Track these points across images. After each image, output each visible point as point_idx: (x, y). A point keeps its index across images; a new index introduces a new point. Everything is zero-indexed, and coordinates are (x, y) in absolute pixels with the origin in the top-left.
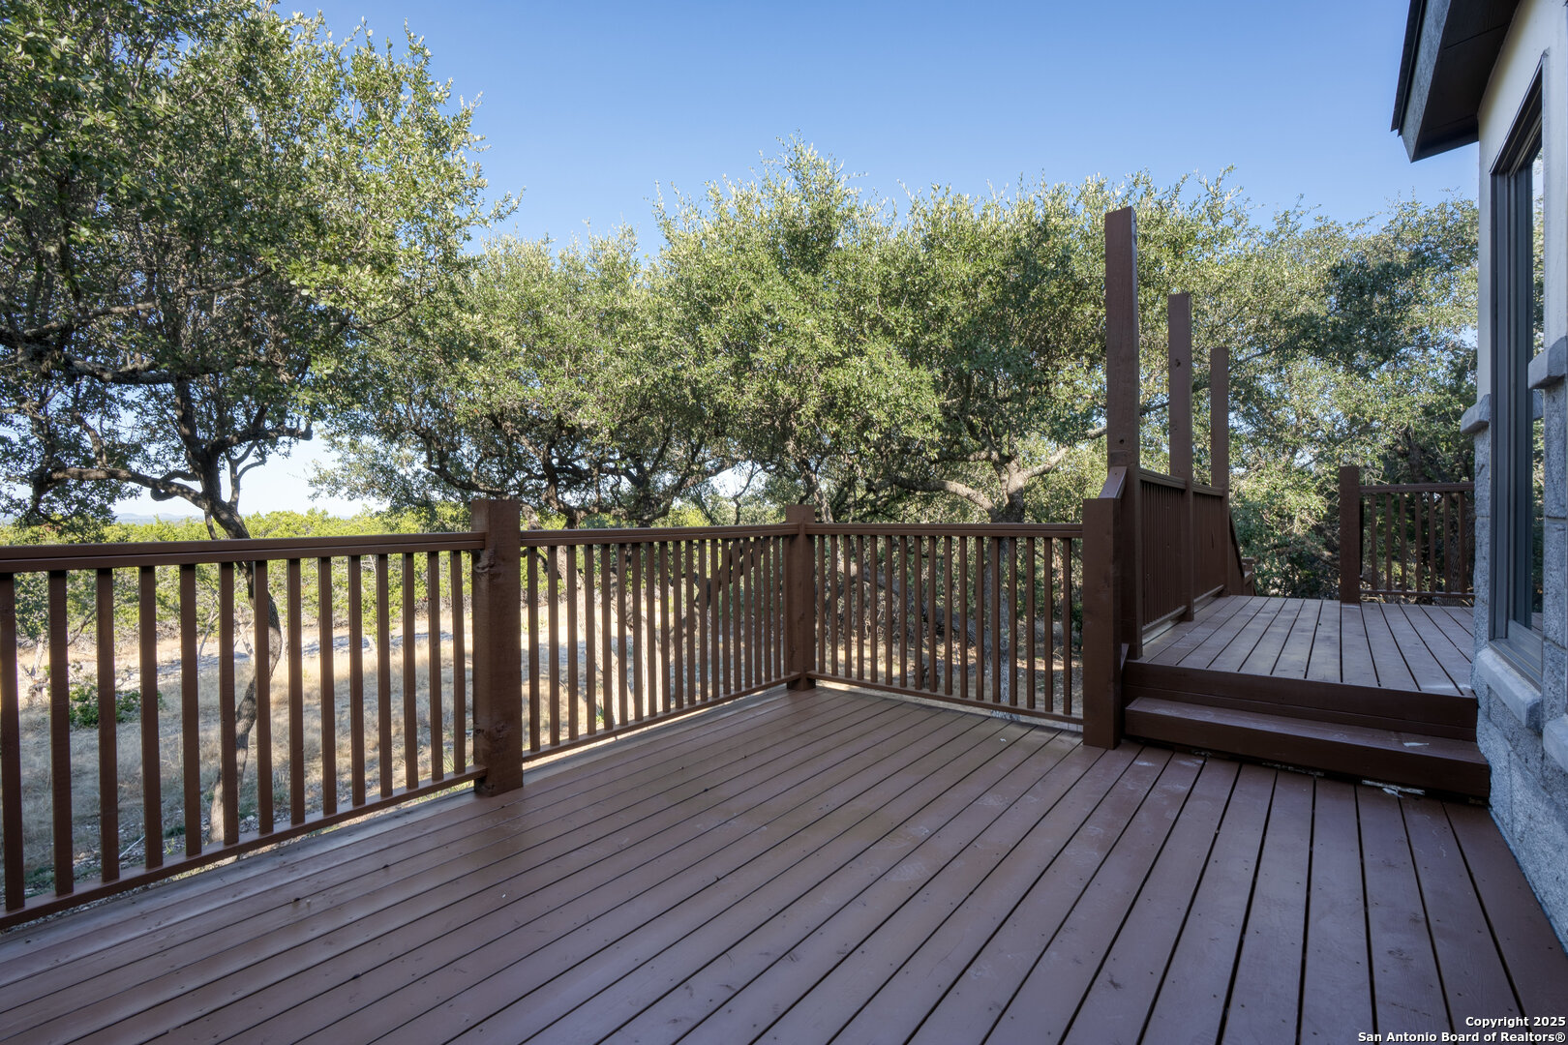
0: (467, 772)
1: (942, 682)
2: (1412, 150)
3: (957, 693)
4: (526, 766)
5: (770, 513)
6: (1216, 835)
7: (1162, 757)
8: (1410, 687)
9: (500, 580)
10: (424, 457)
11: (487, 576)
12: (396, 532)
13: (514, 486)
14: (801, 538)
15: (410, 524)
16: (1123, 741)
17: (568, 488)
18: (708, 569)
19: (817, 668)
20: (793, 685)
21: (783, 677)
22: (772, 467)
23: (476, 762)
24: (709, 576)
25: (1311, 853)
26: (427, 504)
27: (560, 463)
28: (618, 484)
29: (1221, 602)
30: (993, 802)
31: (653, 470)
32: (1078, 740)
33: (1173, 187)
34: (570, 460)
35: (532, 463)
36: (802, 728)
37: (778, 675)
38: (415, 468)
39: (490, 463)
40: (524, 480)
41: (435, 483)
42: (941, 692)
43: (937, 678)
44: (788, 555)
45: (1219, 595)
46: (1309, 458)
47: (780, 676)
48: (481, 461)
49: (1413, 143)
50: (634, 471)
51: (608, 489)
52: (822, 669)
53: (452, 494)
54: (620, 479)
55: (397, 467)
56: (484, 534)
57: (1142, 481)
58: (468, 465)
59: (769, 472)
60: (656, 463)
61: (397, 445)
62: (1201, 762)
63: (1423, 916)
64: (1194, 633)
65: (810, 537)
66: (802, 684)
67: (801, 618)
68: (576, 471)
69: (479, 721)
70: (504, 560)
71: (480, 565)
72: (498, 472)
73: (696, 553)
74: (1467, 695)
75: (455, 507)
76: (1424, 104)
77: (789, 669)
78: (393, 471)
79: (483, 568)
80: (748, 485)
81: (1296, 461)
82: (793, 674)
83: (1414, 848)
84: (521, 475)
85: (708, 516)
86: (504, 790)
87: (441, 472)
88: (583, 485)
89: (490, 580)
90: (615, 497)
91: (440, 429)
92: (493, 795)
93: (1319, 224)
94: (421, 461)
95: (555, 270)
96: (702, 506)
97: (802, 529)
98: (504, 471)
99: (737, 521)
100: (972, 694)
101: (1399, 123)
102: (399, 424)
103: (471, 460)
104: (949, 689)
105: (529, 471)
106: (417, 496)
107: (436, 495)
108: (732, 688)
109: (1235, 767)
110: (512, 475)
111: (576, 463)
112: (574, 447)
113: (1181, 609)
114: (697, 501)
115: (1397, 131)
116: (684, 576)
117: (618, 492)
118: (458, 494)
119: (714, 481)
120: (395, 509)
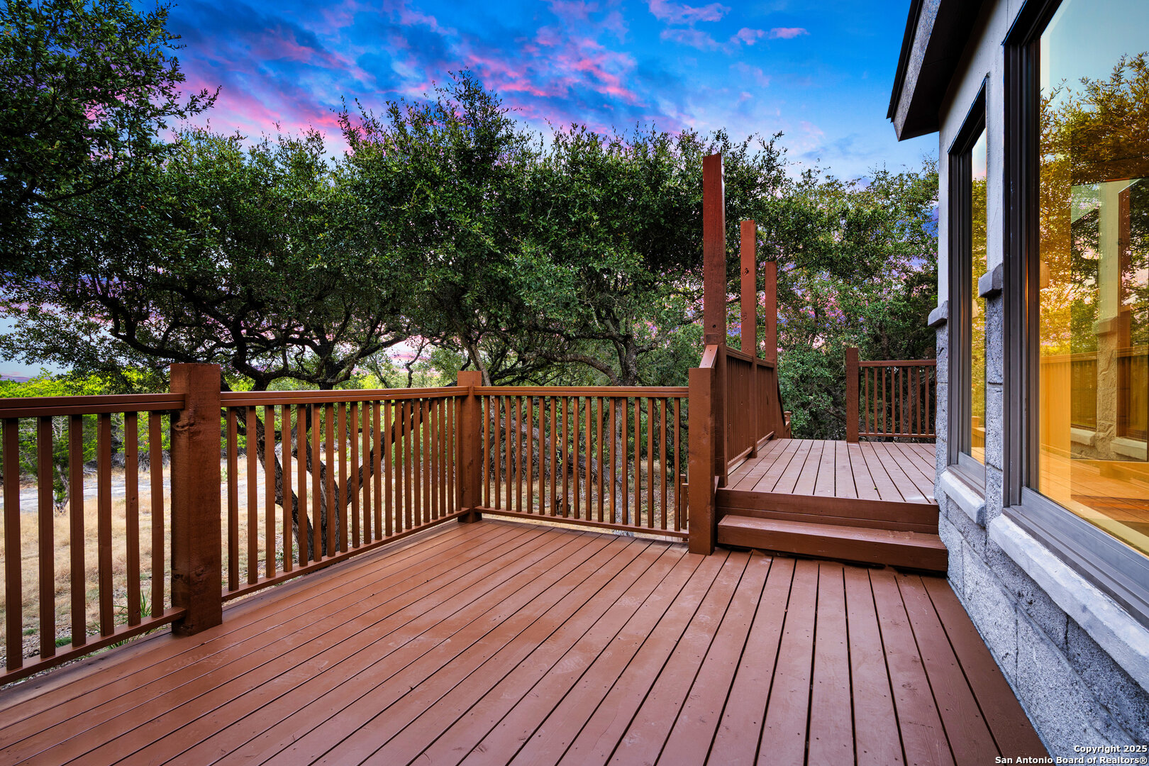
0: (166, 615)
1: (572, 509)
2: (900, 133)
3: (583, 517)
4: (225, 604)
5: (435, 380)
6: (786, 613)
7: (744, 558)
8: (898, 500)
9: (200, 437)
10: (110, 325)
11: (187, 434)
12: (79, 395)
13: (202, 353)
14: (470, 399)
15: (94, 386)
16: (716, 548)
17: (254, 355)
18: (382, 424)
19: (483, 503)
20: (463, 519)
21: (455, 512)
22: (438, 341)
23: (173, 605)
24: (382, 430)
25: (847, 620)
26: (111, 369)
27: (248, 333)
28: (302, 352)
29: (773, 443)
30: (629, 602)
31: (335, 341)
32: (685, 550)
33: (743, 144)
34: (259, 331)
35: (220, 333)
36: (474, 554)
37: (451, 510)
38: (101, 335)
39: (179, 332)
40: (213, 348)
41: (122, 350)
42: (571, 517)
43: (569, 507)
44: (460, 413)
45: (771, 438)
46: (822, 341)
47: (453, 512)
48: (169, 330)
49: (900, 128)
50: (317, 342)
51: (293, 356)
52: (488, 505)
53: (139, 360)
54: (304, 348)
55: (80, 334)
56: (184, 395)
57: (728, 356)
58: (157, 333)
59: (436, 345)
60: (338, 336)
61: (81, 314)
62: (770, 560)
63: (919, 657)
64: (758, 467)
65: (478, 398)
66: (471, 518)
67: (470, 464)
68: (263, 340)
69: (178, 567)
70: (204, 419)
71: (180, 424)
72: (186, 341)
73: (371, 411)
74: (933, 503)
75: (143, 371)
76: (910, 101)
77: (460, 505)
78: (76, 338)
79: (183, 427)
80: (418, 355)
81: (814, 344)
82: (464, 509)
83: (908, 611)
84: (209, 344)
85: (383, 381)
86: (203, 627)
87: (129, 339)
88: (269, 353)
89: (190, 438)
90: (300, 364)
91: (126, 299)
92: (191, 634)
93: (829, 181)
94: (108, 328)
95: (246, 163)
96: (377, 372)
97: (471, 392)
98: (192, 339)
99: (410, 385)
100: (595, 517)
101: (892, 114)
102: (84, 292)
103: (158, 329)
104: (577, 515)
105: (217, 339)
106: (102, 361)
107: (123, 360)
108: (413, 523)
109: (792, 562)
110: (200, 344)
111: (263, 334)
112: (261, 320)
113: (749, 449)
114: (375, 369)
115: (890, 119)
116: (360, 431)
117: (302, 360)
118: (146, 360)
119: (389, 351)
120: (79, 374)
